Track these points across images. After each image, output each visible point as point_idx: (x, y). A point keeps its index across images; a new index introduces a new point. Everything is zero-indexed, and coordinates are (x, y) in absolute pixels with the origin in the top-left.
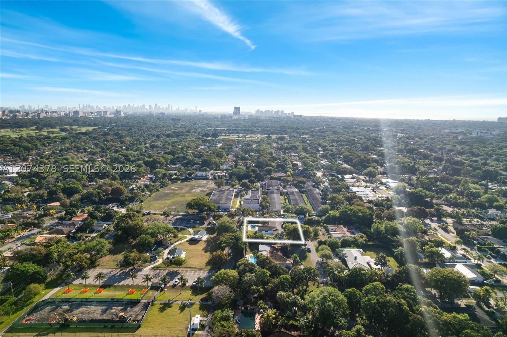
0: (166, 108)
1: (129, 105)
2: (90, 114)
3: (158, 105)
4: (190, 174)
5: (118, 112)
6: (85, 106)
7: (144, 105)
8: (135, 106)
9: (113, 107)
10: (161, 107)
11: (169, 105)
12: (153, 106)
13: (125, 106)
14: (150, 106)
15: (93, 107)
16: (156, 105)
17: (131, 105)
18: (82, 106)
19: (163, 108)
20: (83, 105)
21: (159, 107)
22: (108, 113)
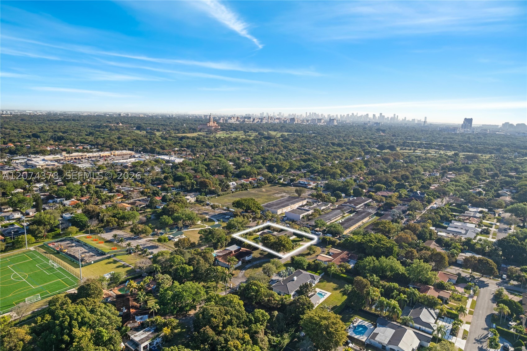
0: (391, 118)
1: (353, 114)
2: (305, 121)
3: (383, 115)
4: (292, 180)
5: (331, 120)
6: (312, 113)
7: (368, 115)
8: (358, 115)
9: (337, 115)
10: (386, 117)
11: (394, 115)
12: (378, 115)
13: (349, 114)
14: (374, 115)
15: (318, 115)
16: (381, 114)
17: (355, 114)
18: (308, 114)
19: (388, 118)
20: (310, 113)
21: (384, 116)
22: (322, 121)
